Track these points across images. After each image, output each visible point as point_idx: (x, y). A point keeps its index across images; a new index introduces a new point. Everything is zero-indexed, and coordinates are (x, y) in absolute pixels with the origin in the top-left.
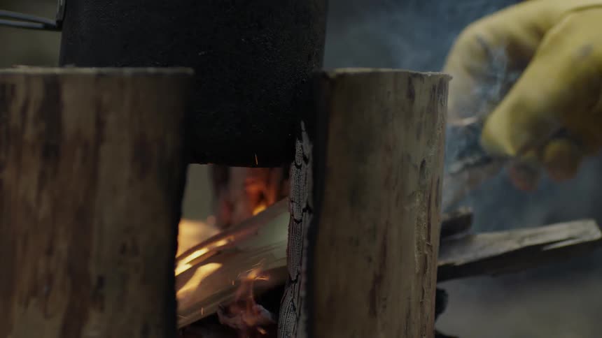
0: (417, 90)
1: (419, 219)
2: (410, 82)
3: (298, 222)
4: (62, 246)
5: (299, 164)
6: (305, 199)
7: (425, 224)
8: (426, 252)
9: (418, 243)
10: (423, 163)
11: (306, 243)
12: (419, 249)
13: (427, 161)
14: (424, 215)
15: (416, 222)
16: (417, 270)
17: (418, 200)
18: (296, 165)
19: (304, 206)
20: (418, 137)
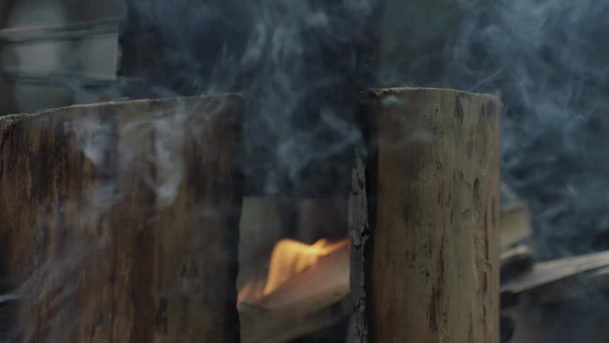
0: (465, 109)
1: (476, 238)
2: (457, 100)
3: (358, 248)
4: (125, 272)
5: (356, 191)
6: (363, 222)
7: (482, 242)
8: (486, 270)
9: (477, 261)
10: (477, 181)
11: (363, 259)
12: (478, 267)
13: (480, 179)
14: (480, 233)
15: (473, 239)
16: (478, 287)
17: (473, 218)
18: (353, 192)
19: (362, 230)
20: (469, 156)
